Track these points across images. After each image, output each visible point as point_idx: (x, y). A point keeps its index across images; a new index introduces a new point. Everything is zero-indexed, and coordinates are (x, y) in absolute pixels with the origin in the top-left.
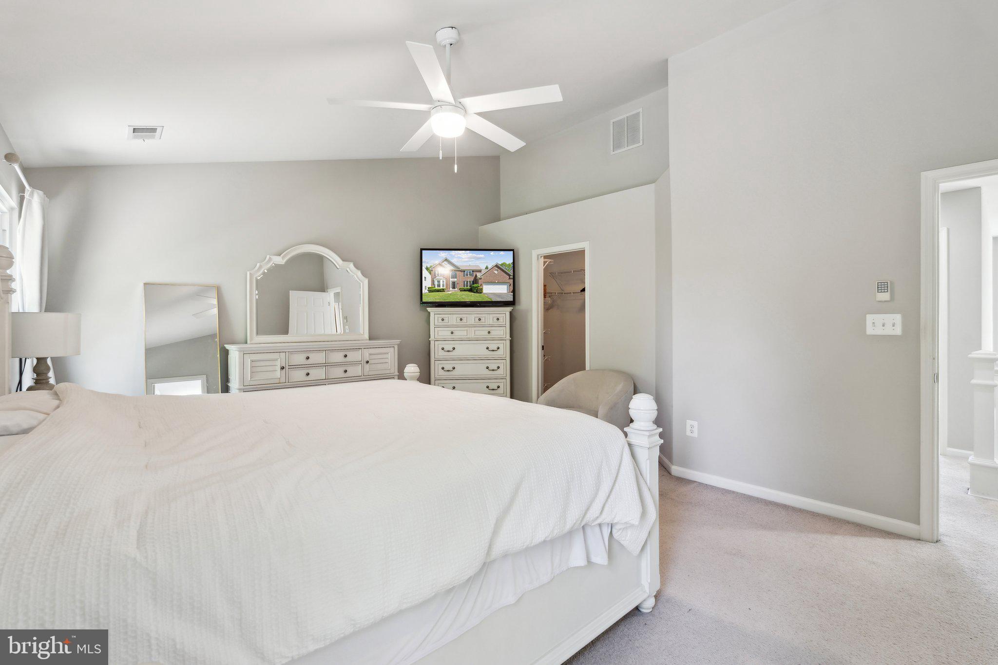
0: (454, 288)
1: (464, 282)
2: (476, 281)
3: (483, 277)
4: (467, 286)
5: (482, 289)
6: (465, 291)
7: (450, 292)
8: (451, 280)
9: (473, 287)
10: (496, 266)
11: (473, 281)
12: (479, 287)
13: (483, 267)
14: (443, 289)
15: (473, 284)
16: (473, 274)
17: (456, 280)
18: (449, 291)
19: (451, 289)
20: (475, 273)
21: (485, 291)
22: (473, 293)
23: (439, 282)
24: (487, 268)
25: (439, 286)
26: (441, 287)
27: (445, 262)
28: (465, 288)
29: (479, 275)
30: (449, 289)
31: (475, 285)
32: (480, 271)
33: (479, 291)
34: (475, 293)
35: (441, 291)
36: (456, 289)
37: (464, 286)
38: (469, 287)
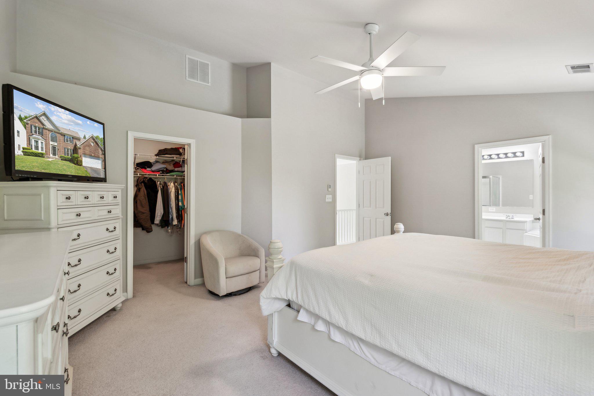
0: (54, 154)
1: (65, 148)
2: (75, 150)
3: (82, 147)
4: (68, 155)
5: (81, 162)
6: (65, 160)
7: (50, 160)
8: (51, 143)
9: (74, 157)
10: (92, 137)
11: (73, 150)
12: (78, 158)
13: (82, 137)
14: (42, 154)
15: (73, 154)
16: (73, 140)
17: (56, 144)
18: (49, 158)
19: (51, 155)
20: (74, 141)
21: (84, 164)
22: (73, 165)
23: (37, 142)
24: (85, 137)
25: (37, 148)
26: (40, 151)
27: (43, 117)
28: (66, 156)
29: (79, 144)
30: (49, 155)
31: (75, 155)
32: (79, 139)
33: (78, 162)
34: (75, 164)
35: (39, 156)
36: (57, 157)
37: (65, 155)
38: (69, 157)
